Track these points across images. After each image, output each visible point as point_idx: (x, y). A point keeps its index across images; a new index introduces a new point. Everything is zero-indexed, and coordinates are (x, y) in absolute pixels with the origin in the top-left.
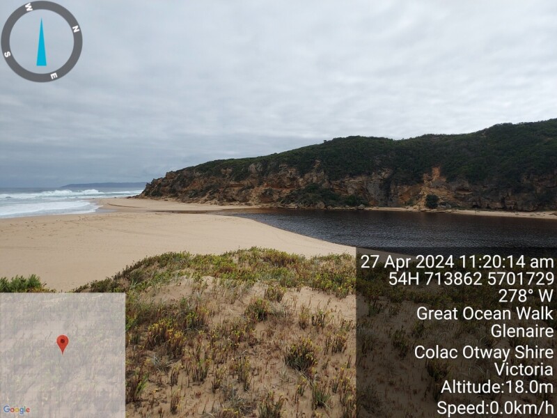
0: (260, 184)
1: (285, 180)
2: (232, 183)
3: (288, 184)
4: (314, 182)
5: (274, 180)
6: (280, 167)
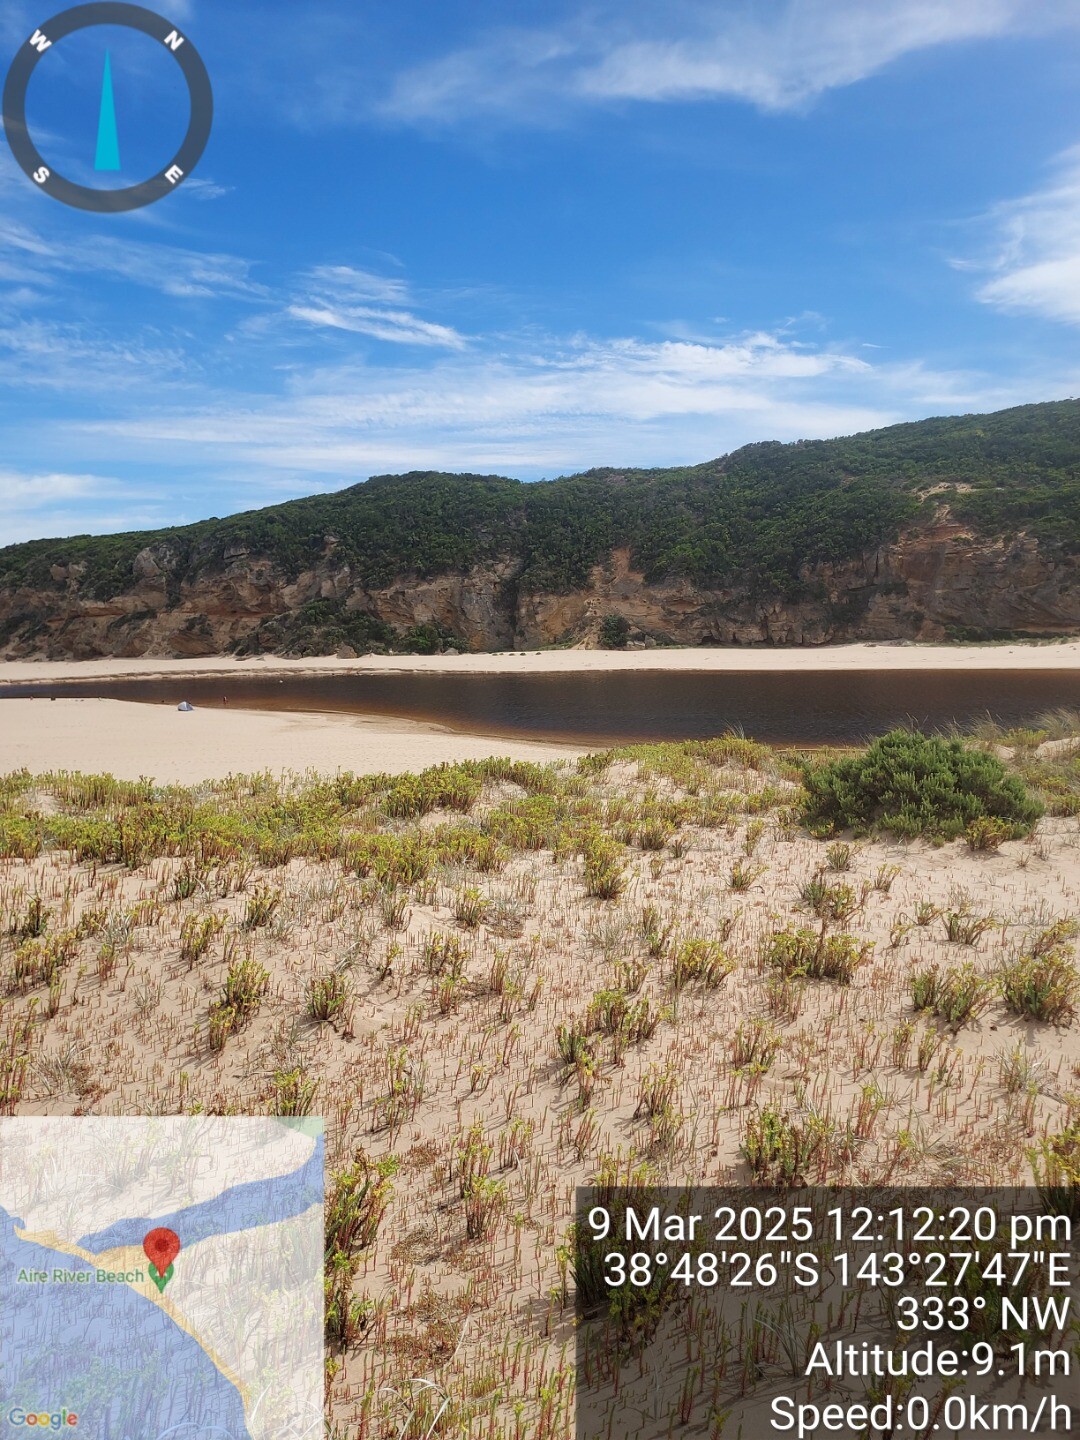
0: (174, 603)
1: (245, 593)
2: (88, 604)
3: (254, 603)
4: (324, 594)
5: (213, 592)
6: (226, 556)
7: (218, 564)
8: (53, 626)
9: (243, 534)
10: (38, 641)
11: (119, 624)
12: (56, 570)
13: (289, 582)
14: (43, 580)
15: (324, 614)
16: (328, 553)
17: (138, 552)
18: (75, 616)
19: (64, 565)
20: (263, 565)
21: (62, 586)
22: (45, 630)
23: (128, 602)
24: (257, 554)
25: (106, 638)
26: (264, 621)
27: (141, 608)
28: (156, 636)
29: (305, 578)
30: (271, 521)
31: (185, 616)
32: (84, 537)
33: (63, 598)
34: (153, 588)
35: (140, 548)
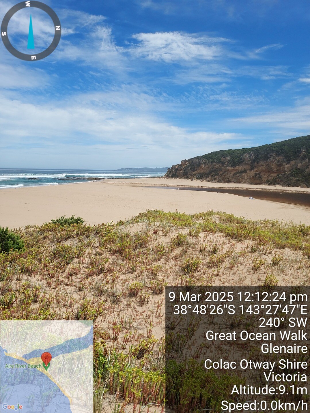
0: (252, 169)
1: (273, 166)
2: (229, 168)
3: (276, 169)
4: (298, 167)
5: (263, 166)
6: (269, 155)
7: (266, 157)
8: (220, 173)
9: (275, 149)
10: (216, 177)
11: (236, 174)
12: (222, 159)
13: (287, 164)
14: (219, 161)
15: (297, 174)
16: (301, 155)
17: (244, 154)
18: (226, 171)
19: (225, 157)
20: (280, 158)
21: (223, 163)
22: (218, 174)
23: (239, 168)
24: (278, 155)
25: (232, 177)
26: (278, 175)
27: (243, 170)
28: (246, 177)
29: (293, 162)
30: (284, 145)
31: (255, 172)
32: (230, 150)
33: (223, 166)
34: (247, 164)
35: (245, 153)
